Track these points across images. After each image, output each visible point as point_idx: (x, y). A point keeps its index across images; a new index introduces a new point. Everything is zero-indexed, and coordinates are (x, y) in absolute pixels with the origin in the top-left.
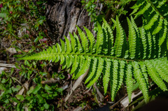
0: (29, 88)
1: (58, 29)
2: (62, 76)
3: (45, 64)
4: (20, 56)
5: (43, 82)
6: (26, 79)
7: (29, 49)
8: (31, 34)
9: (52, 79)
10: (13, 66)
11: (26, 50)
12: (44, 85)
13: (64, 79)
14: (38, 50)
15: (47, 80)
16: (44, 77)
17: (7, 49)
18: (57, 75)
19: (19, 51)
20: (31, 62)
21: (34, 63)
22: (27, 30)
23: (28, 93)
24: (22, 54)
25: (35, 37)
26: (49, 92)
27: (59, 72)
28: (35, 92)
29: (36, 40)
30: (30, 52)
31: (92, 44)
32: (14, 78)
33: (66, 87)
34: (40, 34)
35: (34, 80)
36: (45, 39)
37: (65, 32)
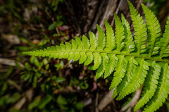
0: (33, 98)
1: (87, 13)
2: (84, 85)
3: (61, 65)
4: (25, 48)
5: (56, 92)
6: (31, 85)
7: (40, 39)
8: (44, 16)
9: (70, 88)
10: (12, 63)
11: (35, 41)
12: (56, 96)
13: (87, 90)
14: (53, 42)
15: (61, 89)
16: (60, 84)
17: (5, 36)
18: (78, 82)
19: (25, 41)
20: (41, 59)
21: (45, 62)
22: (39, 9)
23: (31, 107)
24: (28, 45)
25: (51, 22)
26: (62, 108)
27: (81, 78)
28: (42, 106)
29: (51, 27)
30: (41, 43)
31: (153, 39)
32: (11, 82)
33: (89, 102)
34: (58, 18)
35: (43, 86)
36: (66, 27)
37: (97, 18)
